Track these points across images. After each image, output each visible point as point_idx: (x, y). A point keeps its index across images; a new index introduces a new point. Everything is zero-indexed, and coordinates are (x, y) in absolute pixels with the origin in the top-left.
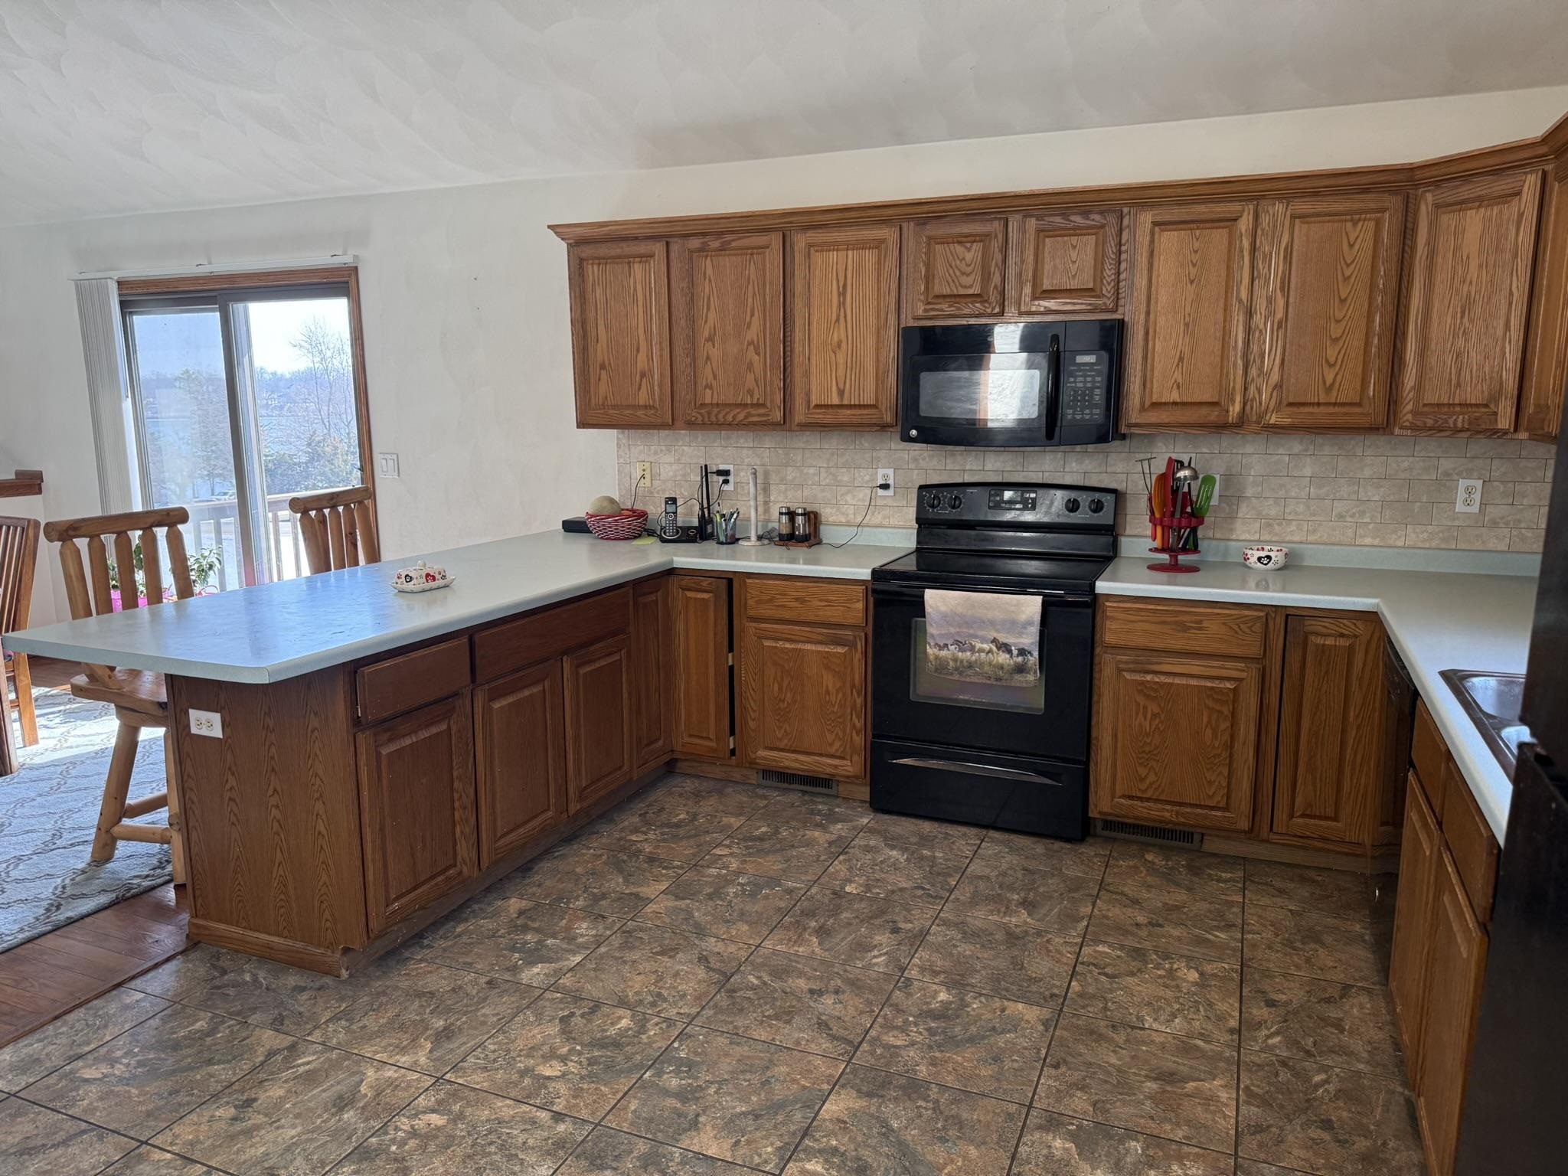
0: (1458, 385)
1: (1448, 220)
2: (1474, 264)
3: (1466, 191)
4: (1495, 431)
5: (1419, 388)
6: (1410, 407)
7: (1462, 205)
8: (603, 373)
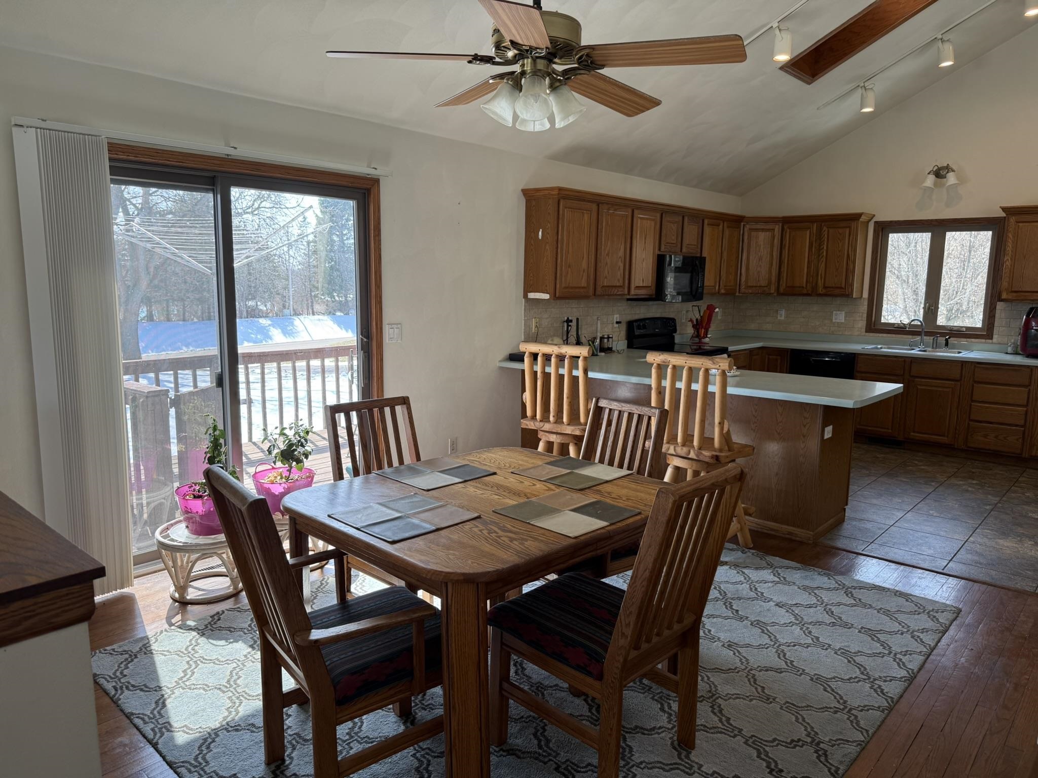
0: (759, 281)
1: (753, 233)
2: (762, 247)
3: (758, 226)
4: (770, 294)
5: (746, 281)
6: (744, 287)
7: (757, 230)
8: (569, 269)
